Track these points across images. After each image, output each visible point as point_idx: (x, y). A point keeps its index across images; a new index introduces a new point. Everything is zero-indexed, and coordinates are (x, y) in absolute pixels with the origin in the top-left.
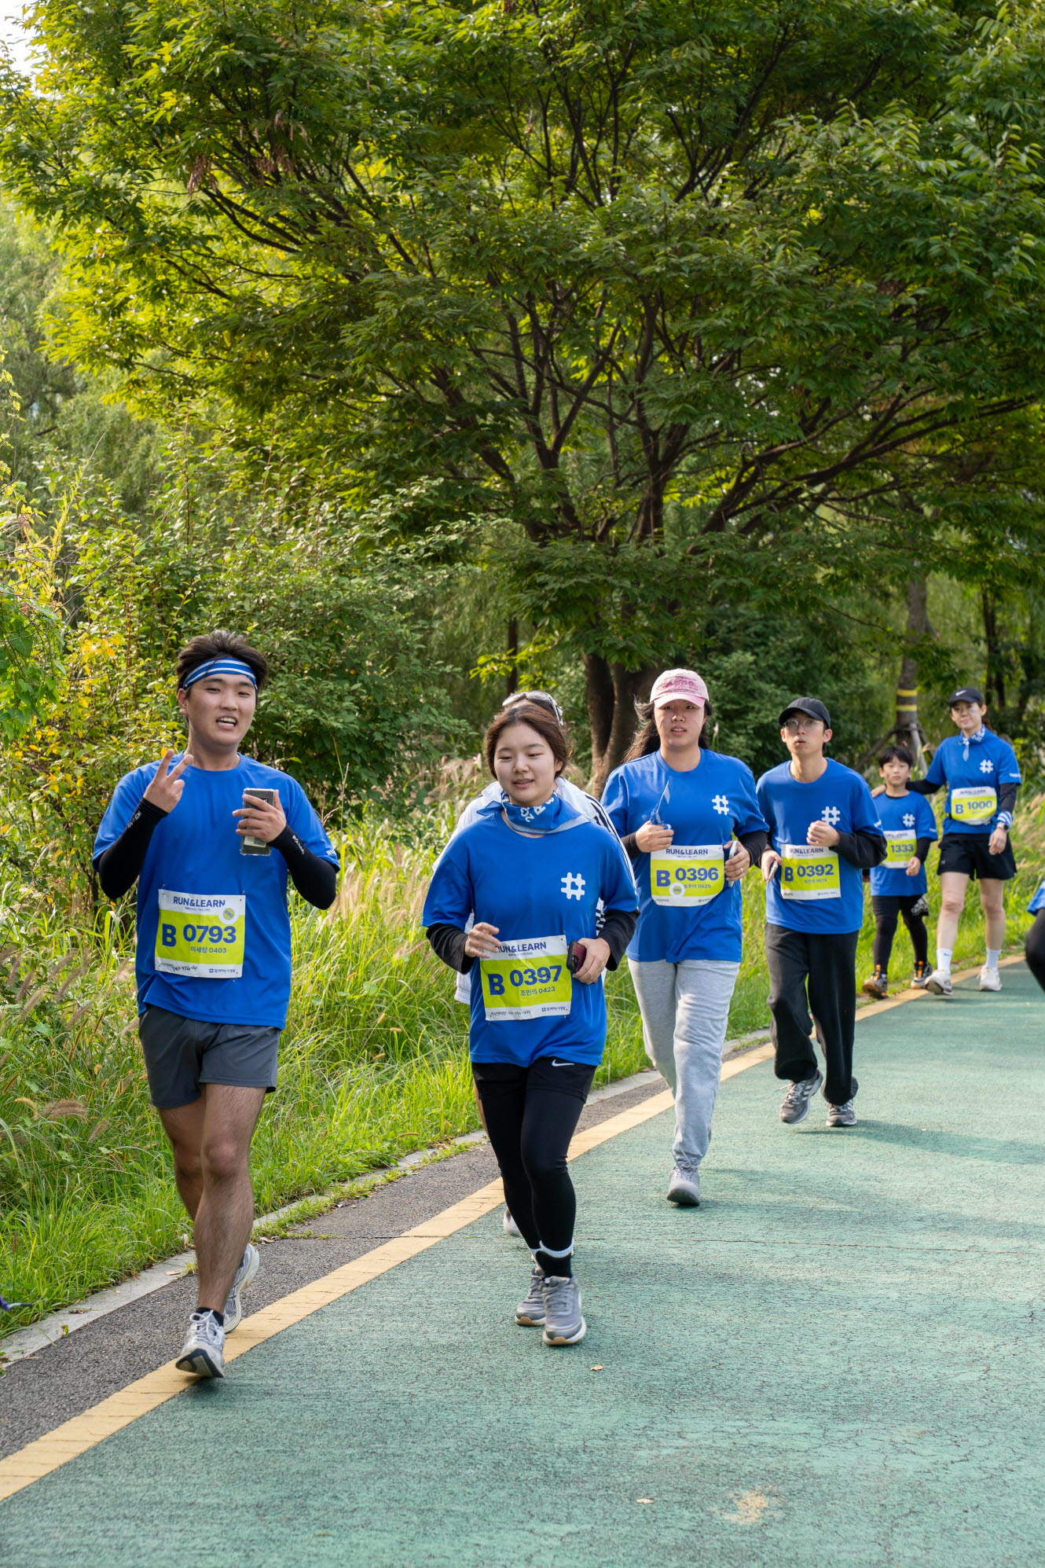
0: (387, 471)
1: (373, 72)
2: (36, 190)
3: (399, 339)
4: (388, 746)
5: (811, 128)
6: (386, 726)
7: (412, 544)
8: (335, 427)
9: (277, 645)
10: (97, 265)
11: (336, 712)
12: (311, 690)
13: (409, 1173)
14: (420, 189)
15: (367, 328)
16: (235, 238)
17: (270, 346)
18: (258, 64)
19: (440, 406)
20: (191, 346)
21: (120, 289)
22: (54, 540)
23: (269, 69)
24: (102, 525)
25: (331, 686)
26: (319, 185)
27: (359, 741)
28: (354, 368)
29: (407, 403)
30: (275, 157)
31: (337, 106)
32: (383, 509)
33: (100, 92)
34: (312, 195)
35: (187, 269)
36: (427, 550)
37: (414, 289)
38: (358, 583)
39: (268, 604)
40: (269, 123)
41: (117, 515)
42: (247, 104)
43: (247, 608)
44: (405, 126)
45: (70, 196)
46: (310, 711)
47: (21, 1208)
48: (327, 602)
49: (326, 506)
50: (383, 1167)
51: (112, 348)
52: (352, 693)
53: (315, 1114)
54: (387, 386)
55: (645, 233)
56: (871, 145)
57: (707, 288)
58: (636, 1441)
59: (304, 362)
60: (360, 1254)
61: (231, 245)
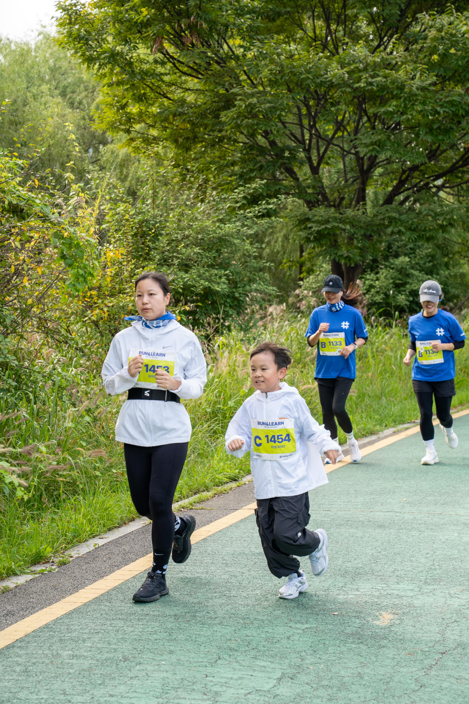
0: (241, 176)
2: (88, 53)
3: (246, 118)
4: (241, 299)
5: (433, 17)
6: (240, 290)
7: (252, 209)
8: (220, 157)
9: (192, 254)
10: (115, 86)
11: (218, 283)
12: (207, 274)
13: (247, 483)
14: (255, 50)
15: (231, 113)
16: (175, 73)
17: (189, 122)
19: (265, 147)
20: (155, 122)
21: (125, 98)
22: (95, 208)
24: (115, 201)
25: (216, 272)
26: (212, 49)
27: (228, 296)
28: (227, 131)
29: (250, 146)
30: (191, 36)
31: (219, 13)
32: (239, 194)
33: (115, 9)
34: (209, 54)
35: (154, 88)
36: (259, 212)
37: (253, 95)
38: (228, 227)
39: (188, 237)
40: (189, 21)
41: (122, 197)
42: (179, 13)
43: (179, 237)
44: (249, 22)
45: (103, 56)
46: (207, 283)
47: (79, 495)
48: (215, 235)
49: (214, 193)
50: (236, 480)
51: (121, 124)
52: (225, 275)
53: (207, 458)
54: (242, 138)
55: (357, 68)
56: (461, 25)
57: (385, 93)
58: (338, 592)
59: (206, 128)
60: (224, 516)
61: (173, 77)
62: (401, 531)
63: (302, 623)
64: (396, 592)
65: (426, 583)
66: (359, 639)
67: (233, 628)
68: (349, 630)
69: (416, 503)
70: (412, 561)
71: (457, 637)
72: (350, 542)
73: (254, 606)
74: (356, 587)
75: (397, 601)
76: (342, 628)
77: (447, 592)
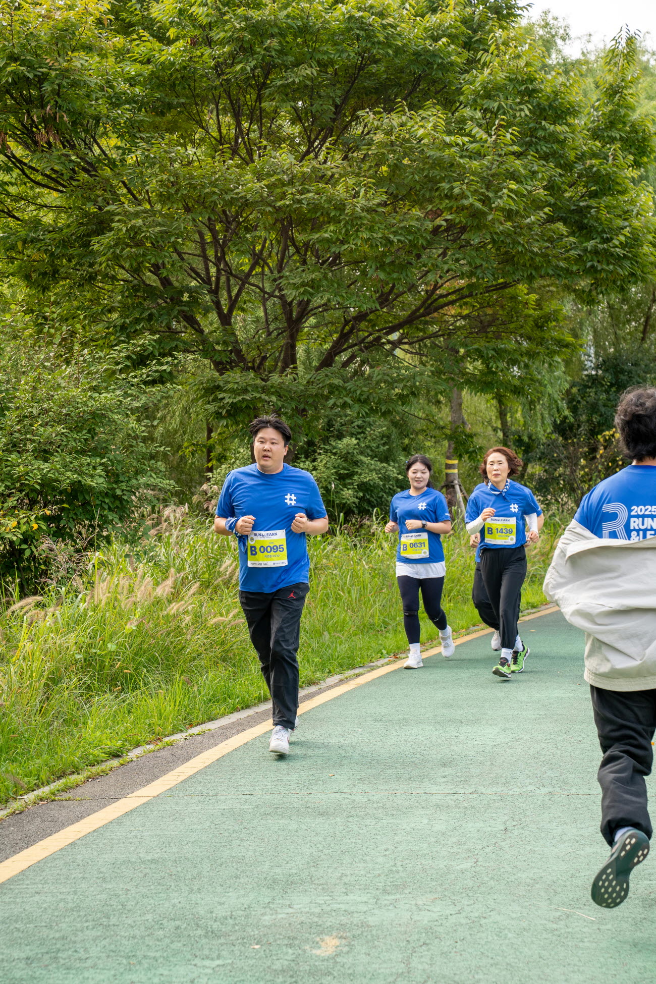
0: (123, 328)
1: (108, 81)
3: (127, 246)
4: (125, 497)
5: (379, 116)
6: (124, 486)
7: (138, 372)
8: (91, 301)
9: (54, 435)
11: (92, 476)
12: (76, 463)
13: (135, 759)
14: (139, 152)
15: (107, 239)
16: (25, 184)
17: (46, 251)
18: (35, 75)
19: (155, 287)
23: (42, 79)
25: (88, 460)
26: (76, 151)
27: (107, 494)
28: (101, 264)
29: (135, 285)
30: (47, 133)
31: (86, 102)
32: (121, 352)
34: (73, 158)
36: (148, 376)
37: (136, 215)
38: (105, 398)
39: (47, 411)
40: (43, 111)
42: (29, 101)
43: (35, 412)
44: (128, 115)
46: (75, 476)
48: (86, 409)
49: (84, 349)
50: (119, 756)
52: (101, 464)
53: (77, 725)
54: (122, 274)
55: (280, 180)
56: (416, 127)
57: (318, 214)
58: (263, 911)
59: (70, 261)
60: (101, 808)
61: (22, 188)
62: (350, 819)
63: (212, 959)
64: (343, 907)
65: (385, 891)
66: (292, 977)
67: (113, 972)
68: (277, 966)
69: (371, 778)
70: (365, 862)
71: (426, 967)
72: (281, 838)
73: (143, 937)
74: (288, 903)
75: (344, 920)
76: (269, 963)
77: (413, 902)
